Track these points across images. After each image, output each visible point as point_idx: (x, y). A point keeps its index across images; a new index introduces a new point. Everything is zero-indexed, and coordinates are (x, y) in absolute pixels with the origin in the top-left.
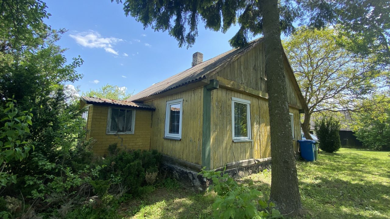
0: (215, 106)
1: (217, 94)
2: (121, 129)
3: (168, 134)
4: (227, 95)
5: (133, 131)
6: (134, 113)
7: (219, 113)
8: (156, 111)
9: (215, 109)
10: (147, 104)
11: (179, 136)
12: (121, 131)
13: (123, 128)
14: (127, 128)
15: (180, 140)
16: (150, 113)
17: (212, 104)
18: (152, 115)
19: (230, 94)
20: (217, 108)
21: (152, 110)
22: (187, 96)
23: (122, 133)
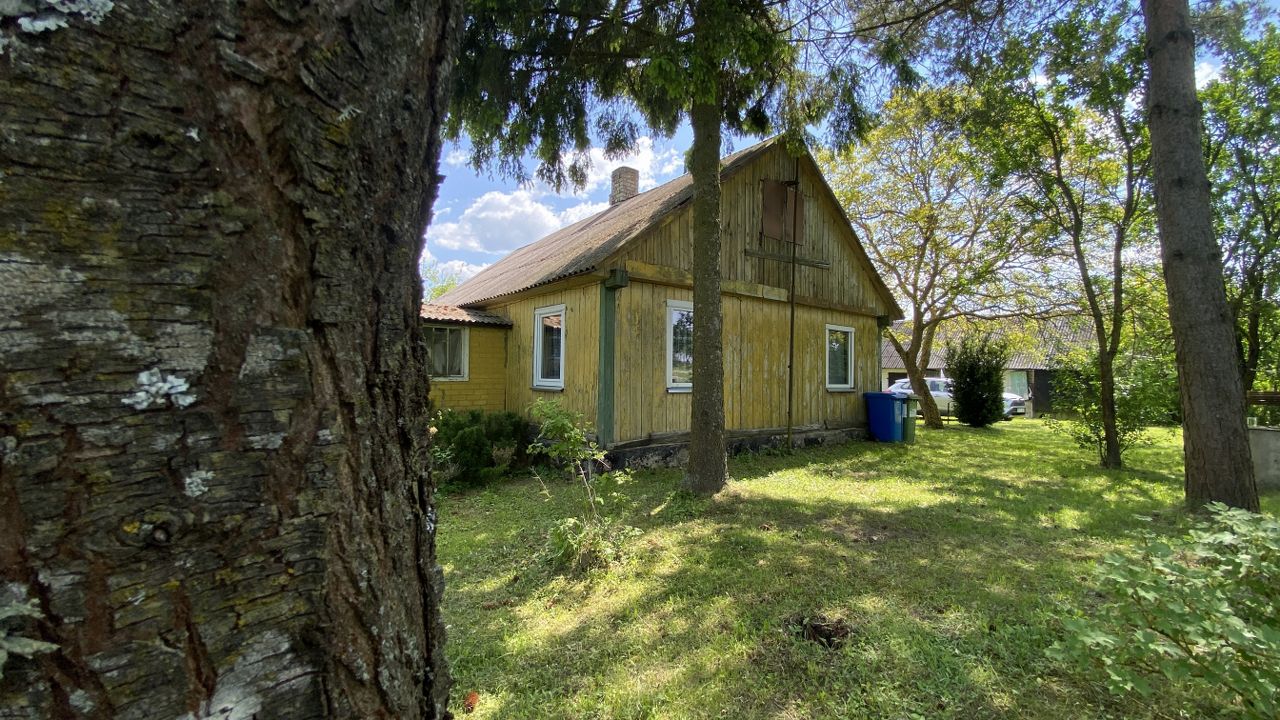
0: (624, 320)
1: (628, 297)
2: (440, 371)
3: (539, 381)
4: (656, 296)
5: (466, 375)
6: (466, 334)
7: (635, 334)
8: (515, 328)
9: (626, 326)
10: (494, 312)
11: (558, 383)
12: (440, 376)
13: (444, 368)
14: (451, 368)
15: (562, 390)
16: (499, 334)
17: (618, 316)
18: (506, 339)
19: (663, 294)
20: (631, 325)
21: (506, 327)
22: (573, 299)
23: (442, 379)
